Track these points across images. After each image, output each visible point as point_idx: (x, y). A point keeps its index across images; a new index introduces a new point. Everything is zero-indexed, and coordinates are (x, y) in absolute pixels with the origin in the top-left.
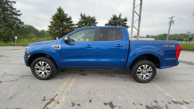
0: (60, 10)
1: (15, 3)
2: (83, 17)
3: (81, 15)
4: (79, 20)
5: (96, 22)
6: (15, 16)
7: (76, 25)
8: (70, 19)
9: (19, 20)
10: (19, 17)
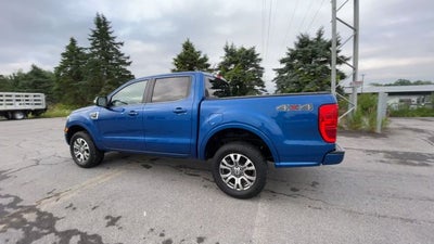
0: (188, 46)
1: (122, 44)
2: (230, 52)
3: (226, 49)
4: (222, 60)
5: (259, 57)
6: (123, 67)
7: (217, 70)
8: (205, 59)
9: (128, 72)
10: (128, 68)
